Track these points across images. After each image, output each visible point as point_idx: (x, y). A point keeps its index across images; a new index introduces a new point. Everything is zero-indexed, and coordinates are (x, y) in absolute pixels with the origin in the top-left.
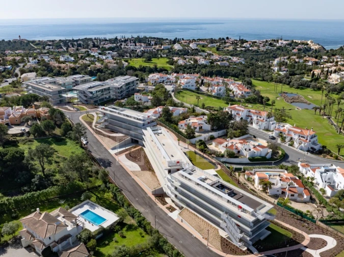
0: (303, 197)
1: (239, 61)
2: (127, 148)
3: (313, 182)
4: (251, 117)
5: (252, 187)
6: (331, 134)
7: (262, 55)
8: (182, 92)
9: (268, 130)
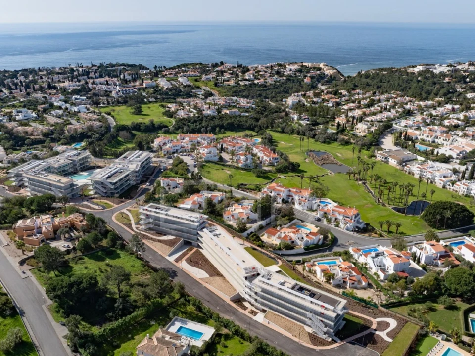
0: (362, 284)
1: (249, 105)
2: (183, 251)
3: (366, 266)
4: (292, 196)
5: (315, 279)
6: (370, 206)
7: (271, 91)
8: (205, 165)
9: (311, 210)
